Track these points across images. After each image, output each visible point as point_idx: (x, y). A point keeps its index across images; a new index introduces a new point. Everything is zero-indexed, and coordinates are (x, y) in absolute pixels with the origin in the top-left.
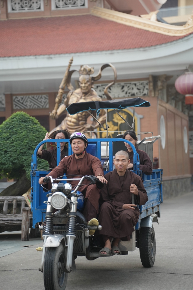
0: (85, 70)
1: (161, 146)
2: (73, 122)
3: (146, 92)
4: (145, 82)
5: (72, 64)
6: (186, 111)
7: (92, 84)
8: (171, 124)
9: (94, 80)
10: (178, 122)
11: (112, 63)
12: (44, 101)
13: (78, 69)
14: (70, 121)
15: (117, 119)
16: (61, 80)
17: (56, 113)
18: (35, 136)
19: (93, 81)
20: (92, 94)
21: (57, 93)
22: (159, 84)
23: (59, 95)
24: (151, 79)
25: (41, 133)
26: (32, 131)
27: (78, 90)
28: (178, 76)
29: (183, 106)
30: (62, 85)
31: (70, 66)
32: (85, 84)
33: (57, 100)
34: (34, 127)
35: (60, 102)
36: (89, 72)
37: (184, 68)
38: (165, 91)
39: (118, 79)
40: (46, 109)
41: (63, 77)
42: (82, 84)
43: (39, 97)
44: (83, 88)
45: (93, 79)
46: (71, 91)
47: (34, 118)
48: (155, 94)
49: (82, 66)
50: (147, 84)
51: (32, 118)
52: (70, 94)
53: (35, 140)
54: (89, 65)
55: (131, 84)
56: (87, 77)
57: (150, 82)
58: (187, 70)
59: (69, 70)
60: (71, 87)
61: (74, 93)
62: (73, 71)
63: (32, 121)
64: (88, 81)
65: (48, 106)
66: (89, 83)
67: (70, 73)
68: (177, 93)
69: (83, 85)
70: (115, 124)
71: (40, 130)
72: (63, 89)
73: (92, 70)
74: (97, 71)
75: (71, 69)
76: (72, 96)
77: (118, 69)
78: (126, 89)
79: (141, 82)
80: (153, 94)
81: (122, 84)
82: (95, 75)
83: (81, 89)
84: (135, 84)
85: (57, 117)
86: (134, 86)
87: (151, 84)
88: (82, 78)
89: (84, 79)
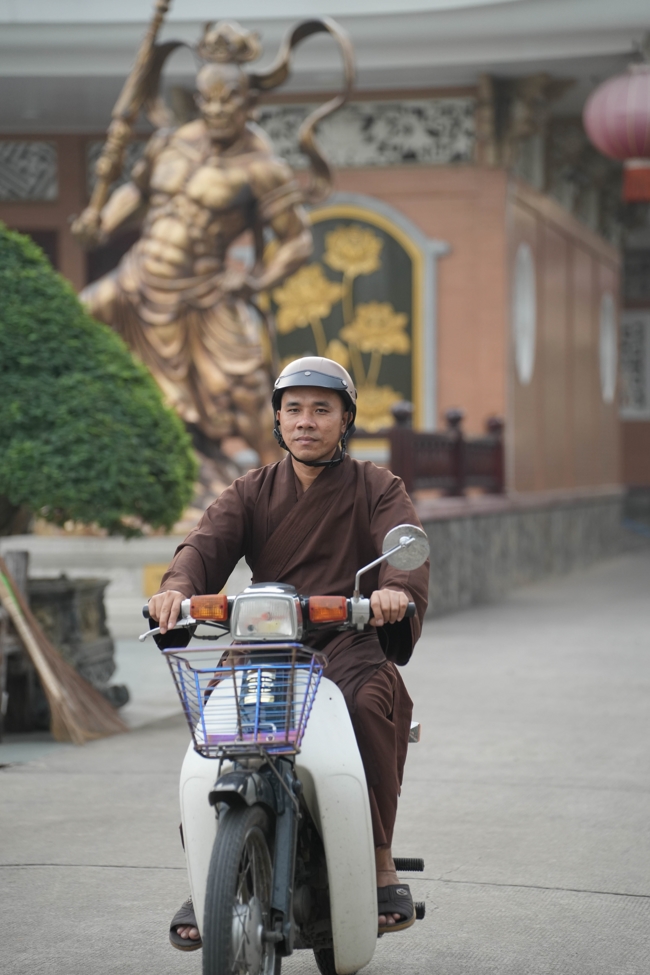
0: (222, 41)
1: (514, 369)
2: (172, 264)
3: (462, 144)
4: (460, 103)
5: (171, 16)
6: (616, 229)
7: (252, 103)
8: (556, 279)
9: (259, 86)
10: (583, 274)
11: (338, 19)
12: (36, 172)
13: (191, 37)
14: (158, 259)
15: (343, 256)
16: (118, 82)
17: (99, 221)
18: (31, 315)
19: (254, 93)
20: (249, 149)
21: (103, 137)
22: (520, 112)
23: (112, 144)
24: (486, 92)
25: (54, 304)
26: (17, 292)
27: (193, 130)
28: (598, 81)
29: (603, 209)
30: (124, 102)
31: (158, 22)
32: (224, 101)
33: (103, 165)
34: (28, 278)
35: (116, 177)
36: (239, 53)
37: (625, 46)
38: (537, 145)
39: (361, 85)
40: (41, 203)
41: (130, 70)
42: (209, 100)
43: (13, 152)
44: (215, 122)
45: (256, 81)
46: (163, 132)
47: (24, 240)
48: (499, 155)
49: (208, 26)
50: (468, 112)
51: (14, 237)
52: (156, 143)
53: (31, 331)
54: (242, 22)
55: (399, 109)
56: (230, 73)
57: (479, 105)
58: (635, 57)
59: (154, 36)
60: (161, 115)
61: (175, 142)
62: (173, 46)
63: (17, 249)
64: (234, 93)
65: (52, 192)
66: (237, 101)
67: (160, 53)
68: (589, 151)
69: (213, 108)
70: (334, 276)
71: (51, 291)
72: (128, 119)
73: (254, 44)
74: (273, 49)
75: (165, 36)
76: (167, 155)
77: (361, 45)
78: (380, 130)
79: (447, 102)
80: (490, 155)
81: (367, 108)
82: (263, 67)
83: (207, 123)
84: (419, 113)
85: (102, 238)
86: (412, 120)
87: (487, 113)
88: (208, 75)
89: (219, 83)
